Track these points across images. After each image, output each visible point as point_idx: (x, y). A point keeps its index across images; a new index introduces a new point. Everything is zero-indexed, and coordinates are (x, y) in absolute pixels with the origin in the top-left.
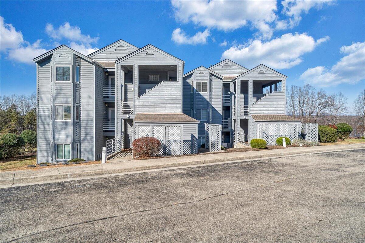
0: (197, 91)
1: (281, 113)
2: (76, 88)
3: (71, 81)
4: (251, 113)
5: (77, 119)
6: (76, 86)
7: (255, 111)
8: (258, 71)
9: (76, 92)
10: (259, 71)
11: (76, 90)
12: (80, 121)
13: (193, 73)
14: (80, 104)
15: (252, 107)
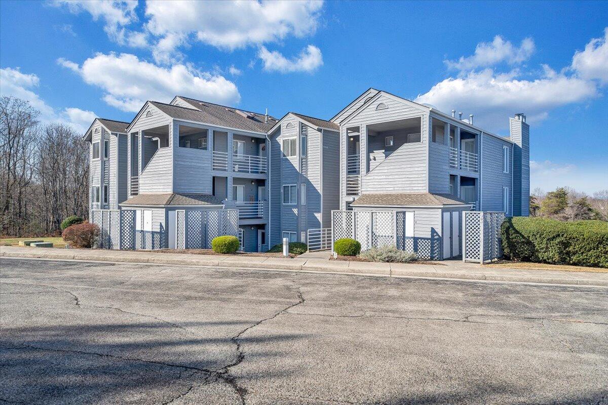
0: (284, 156)
1: (420, 188)
2: (105, 165)
3: (99, 159)
4: (363, 190)
5: (106, 201)
6: (105, 163)
7: (370, 186)
8: (374, 106)
9: (105, 170)
10: (376, 106)
11: (105, 168)
12: (109, 204)
13: (280, 126)
14: (109, 184)
15: (365, 178)
